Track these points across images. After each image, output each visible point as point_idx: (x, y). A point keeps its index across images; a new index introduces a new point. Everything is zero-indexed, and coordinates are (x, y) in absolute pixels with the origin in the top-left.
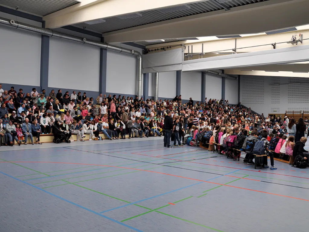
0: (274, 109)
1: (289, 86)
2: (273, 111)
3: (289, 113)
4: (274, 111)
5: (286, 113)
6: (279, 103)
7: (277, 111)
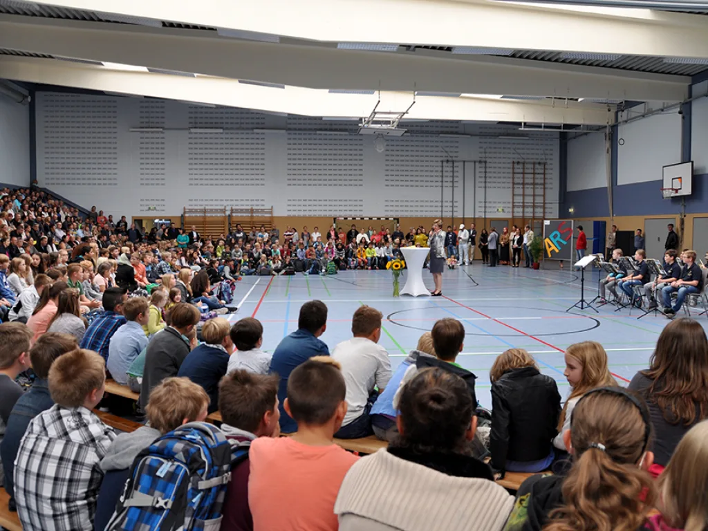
0: (148, 203)
1: (190, 136)
2: (147, 208)
3: (193, 215)
4: (149, 208)
5: (185, 212)
6: (163, 184)
7: (157, 208)
